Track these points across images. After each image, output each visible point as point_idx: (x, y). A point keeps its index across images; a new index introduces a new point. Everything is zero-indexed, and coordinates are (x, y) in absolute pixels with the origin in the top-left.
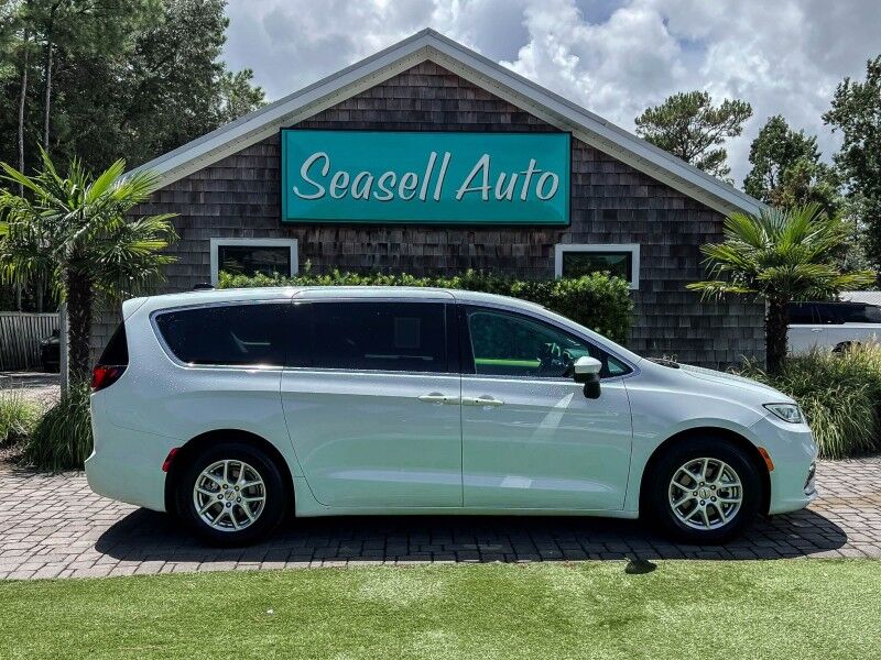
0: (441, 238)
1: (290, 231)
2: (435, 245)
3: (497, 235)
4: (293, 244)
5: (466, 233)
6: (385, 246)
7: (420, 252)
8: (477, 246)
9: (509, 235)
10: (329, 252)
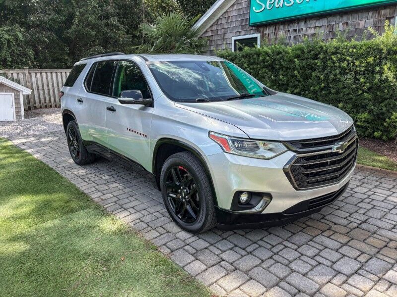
0: (323, 22)
1: (258, 29)
2: (321, 27)
3: (357, 16)
4: (258, 35)
5: (338, 17)
6: (295, 31)
7: (312, 31)
8: (343, 24)
9: (365, 15)
10: (272, 37)
